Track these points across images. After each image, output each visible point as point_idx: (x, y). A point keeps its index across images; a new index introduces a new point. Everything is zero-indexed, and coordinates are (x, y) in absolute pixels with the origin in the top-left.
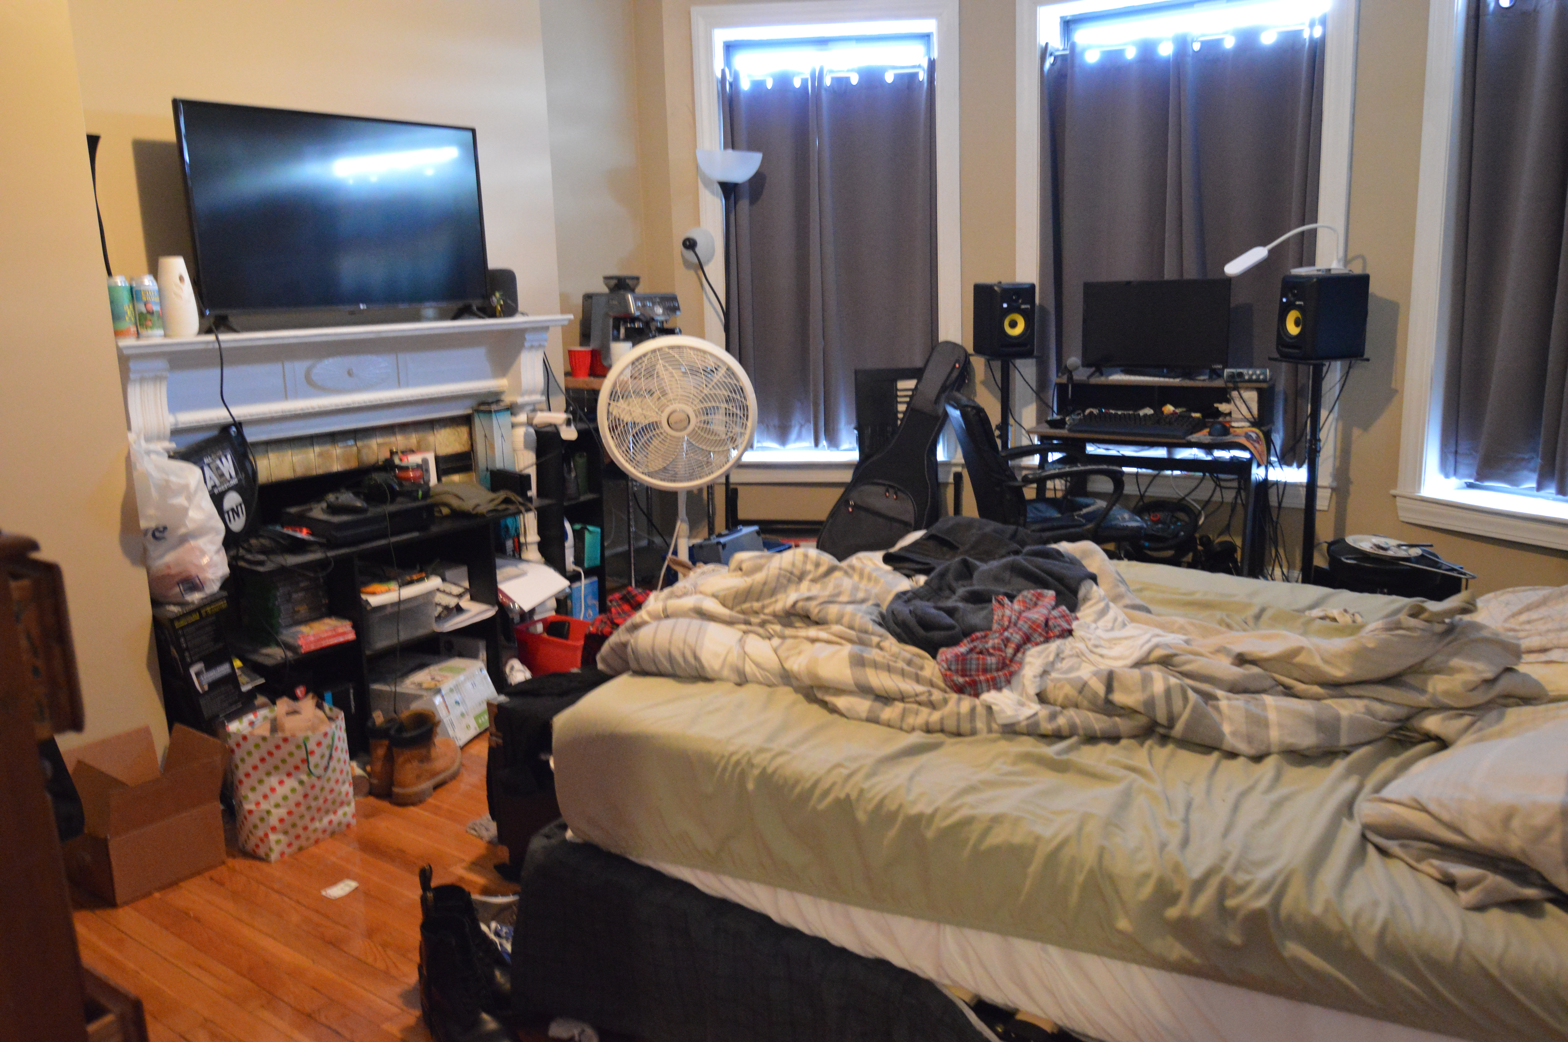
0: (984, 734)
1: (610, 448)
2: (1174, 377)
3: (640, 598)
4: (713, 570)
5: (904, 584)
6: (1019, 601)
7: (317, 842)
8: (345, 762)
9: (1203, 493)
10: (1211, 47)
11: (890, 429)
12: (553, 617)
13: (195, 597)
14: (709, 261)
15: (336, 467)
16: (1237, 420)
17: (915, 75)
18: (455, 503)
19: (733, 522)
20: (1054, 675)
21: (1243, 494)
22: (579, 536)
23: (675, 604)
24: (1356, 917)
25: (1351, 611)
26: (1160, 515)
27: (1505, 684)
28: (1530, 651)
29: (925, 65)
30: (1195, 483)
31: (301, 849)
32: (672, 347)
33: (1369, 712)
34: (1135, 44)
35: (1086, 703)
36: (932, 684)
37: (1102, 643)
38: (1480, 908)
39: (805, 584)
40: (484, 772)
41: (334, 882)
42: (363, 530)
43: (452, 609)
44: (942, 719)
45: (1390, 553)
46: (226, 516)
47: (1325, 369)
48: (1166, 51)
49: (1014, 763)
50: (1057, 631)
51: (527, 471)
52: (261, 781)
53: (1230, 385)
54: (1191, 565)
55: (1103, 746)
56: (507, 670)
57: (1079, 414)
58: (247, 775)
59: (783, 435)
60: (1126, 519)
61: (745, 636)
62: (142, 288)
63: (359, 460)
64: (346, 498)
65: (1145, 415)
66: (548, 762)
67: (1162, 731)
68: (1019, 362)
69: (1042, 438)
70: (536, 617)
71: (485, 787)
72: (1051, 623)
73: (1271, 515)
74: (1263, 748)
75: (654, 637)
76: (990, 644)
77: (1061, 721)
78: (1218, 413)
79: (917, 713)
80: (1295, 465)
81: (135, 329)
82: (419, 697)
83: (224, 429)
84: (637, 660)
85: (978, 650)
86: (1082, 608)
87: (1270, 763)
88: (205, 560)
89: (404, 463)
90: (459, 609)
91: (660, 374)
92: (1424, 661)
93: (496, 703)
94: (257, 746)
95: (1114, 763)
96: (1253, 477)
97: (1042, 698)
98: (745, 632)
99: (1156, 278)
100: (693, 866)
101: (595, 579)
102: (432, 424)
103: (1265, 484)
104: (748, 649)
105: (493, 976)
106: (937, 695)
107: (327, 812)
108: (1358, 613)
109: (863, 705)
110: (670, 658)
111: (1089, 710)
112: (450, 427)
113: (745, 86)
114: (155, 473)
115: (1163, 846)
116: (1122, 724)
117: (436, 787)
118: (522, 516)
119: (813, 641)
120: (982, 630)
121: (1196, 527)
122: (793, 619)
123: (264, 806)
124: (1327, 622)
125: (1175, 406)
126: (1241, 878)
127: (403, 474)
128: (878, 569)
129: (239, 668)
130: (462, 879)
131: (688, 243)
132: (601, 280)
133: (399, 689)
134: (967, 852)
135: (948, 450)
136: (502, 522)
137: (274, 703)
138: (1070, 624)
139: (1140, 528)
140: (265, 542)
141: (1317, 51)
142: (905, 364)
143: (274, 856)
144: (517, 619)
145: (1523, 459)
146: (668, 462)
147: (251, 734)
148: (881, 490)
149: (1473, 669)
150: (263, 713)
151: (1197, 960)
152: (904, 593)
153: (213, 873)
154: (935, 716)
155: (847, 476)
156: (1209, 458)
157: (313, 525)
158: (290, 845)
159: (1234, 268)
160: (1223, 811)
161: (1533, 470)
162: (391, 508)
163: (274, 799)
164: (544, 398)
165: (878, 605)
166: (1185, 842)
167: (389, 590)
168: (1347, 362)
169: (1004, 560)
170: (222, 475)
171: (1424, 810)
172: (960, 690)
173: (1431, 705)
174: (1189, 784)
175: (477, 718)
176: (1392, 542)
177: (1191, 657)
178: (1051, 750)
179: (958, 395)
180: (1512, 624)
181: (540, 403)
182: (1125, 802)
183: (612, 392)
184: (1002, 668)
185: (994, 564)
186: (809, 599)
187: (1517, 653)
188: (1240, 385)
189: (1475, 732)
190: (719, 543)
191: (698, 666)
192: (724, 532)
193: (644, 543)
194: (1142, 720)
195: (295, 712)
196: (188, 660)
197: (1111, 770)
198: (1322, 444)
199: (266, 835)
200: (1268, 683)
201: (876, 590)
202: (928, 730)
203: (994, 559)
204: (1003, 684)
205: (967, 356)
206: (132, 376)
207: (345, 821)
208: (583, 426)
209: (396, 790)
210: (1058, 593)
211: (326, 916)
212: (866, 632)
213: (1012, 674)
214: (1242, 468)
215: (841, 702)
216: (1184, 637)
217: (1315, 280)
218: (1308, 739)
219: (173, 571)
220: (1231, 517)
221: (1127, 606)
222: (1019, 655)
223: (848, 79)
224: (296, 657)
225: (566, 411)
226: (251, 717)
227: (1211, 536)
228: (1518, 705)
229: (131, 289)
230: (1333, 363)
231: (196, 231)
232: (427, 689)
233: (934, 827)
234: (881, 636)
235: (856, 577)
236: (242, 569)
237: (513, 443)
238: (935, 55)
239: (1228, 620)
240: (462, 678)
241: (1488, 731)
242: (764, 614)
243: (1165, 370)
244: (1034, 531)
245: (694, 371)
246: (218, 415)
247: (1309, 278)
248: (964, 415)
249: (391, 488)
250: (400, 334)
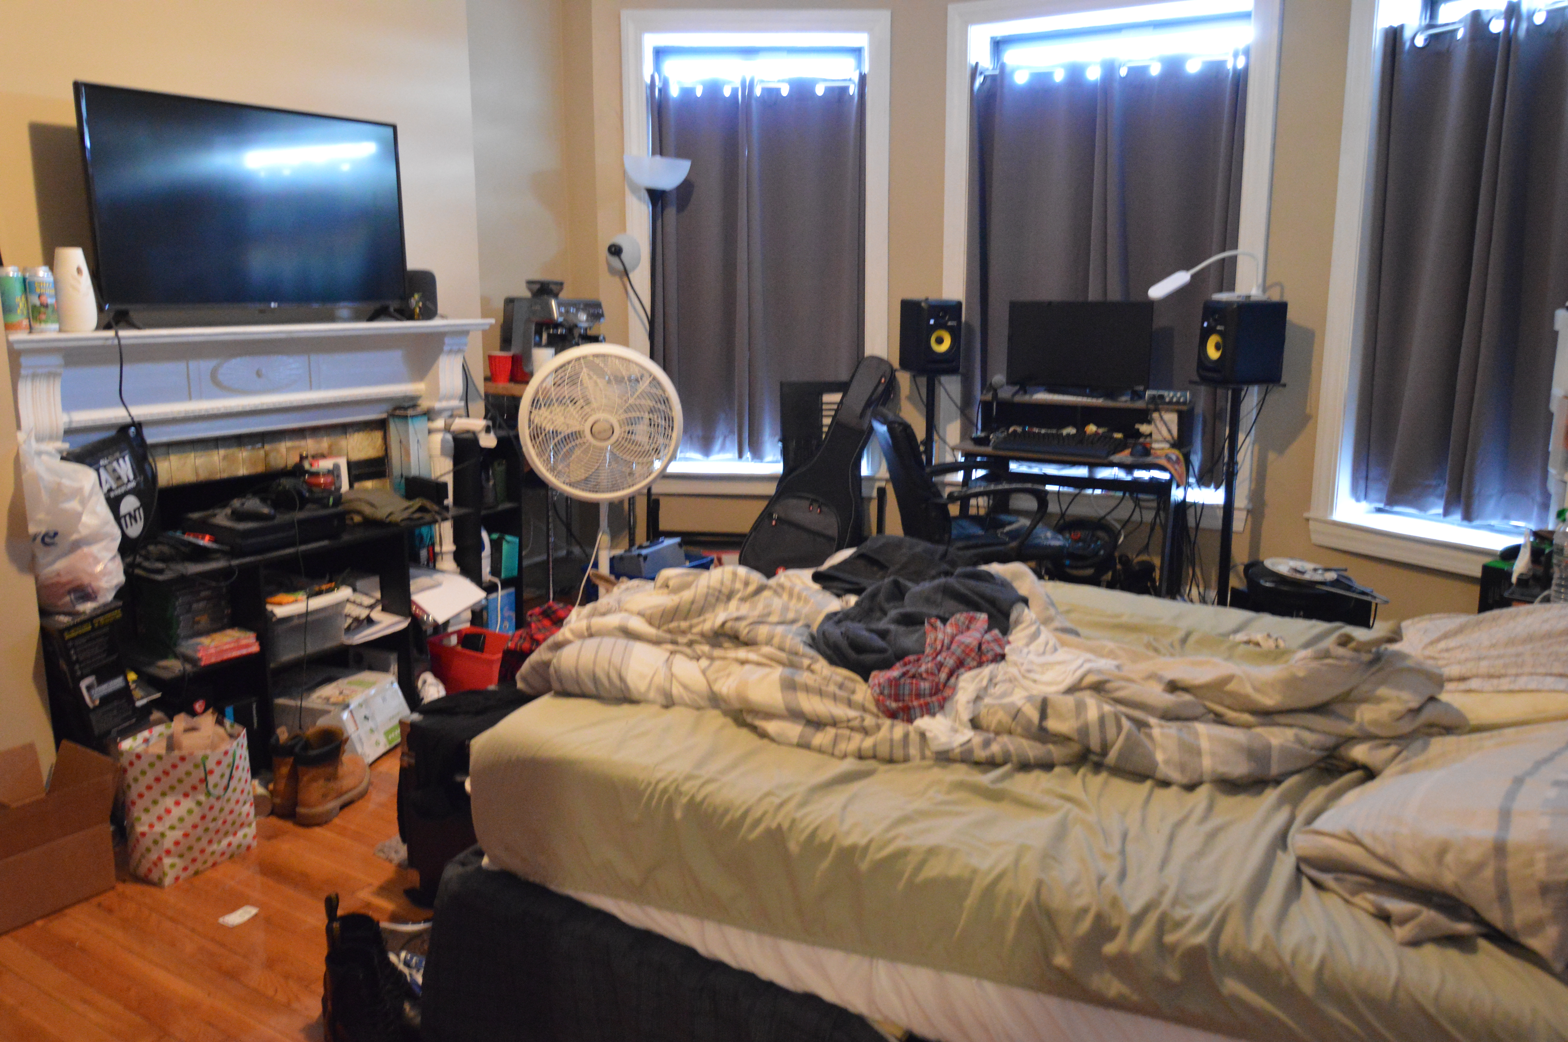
0: (917, 761)
1: (530, 456)
2: (1098, 397)
3: (561, 613)
4: (638, 586)
5: (834, 604)
6: (952, 624)
7: (214, 865)
8: (246, 781)
9: (1123, 512)
10: (1138, 73)
11: (814, 442)
12: (469, 629)
13: (88, 607)
14: (634, 268)
15: (242, 471)
16: (1157, 441)
17: (844, 89)
18: (368, 510)
19: (655, 533)
20: (987, 700)
21: (1162, 513)
22: (496, 546)
23: (598, 622)
24: (1294, 954)
25: (1274, 636)
26: (1079, 534)
27: (1430, 714)
28: (1451, 680)
29: (856, 78)
30: (1115, 502)
31: (196, 873)
32: (596, 356)
33: (1299, 741)
34: (1064, 66)
35: (1019, 730)
36: (864, 709)
37: (1035, 667)
38: (1415, 943)
39: (734, 603)
40: (395, 790)
41: (233, 909)
42: (270, 537)
43: (363, 620)
44: (875, 746)
45: (1307, 577)
46: (123, 521)
47: (1243, 393)
48: (1093, 75)
49: (948, 792)
50: (990, 655)
51: (444, 479)
52: (155, 802)
53: (1151, 407)
54: (1111, 586)
55: (1036, 774)
56: (420, 684)
57: (1002, 432)
58: (141, 796)
59: (706, 446)
60: (1049, 538)
61: (672, 657)
62: (36, 279)
63: (267, 464)
64: (252, 504)
65: (1068, 435)
66: (463, 783)
67: (1095, 758)
68: (944, 379)
69: (966, 455)
70: (450, 629)
71: (395, 807)
72: (984, 647)
73: (1189, 536)
74: (1196, 777)
75: (578, 656)
76: (923, 668)
77: (995, 748)
78: (1139, 434)
79: (849, 739)
80: (1212, 486)
81: (28, 323)
82: (327, 712)
83: (123, 429)
84: (560, 681)
85: (910, 674)
86: (1014, 632)
87: (1203, 792)
88: (99, 568)
89: (314, 469)
90: (370, 621)
91: (584, 381)
92: (1351, 690)
93: (409, 721)
94: (152, 765)
95: (1049, 792)
96: (1172, 498)
97: (975, 724)
98: (672, 653)
99: (1081, 299)
100: (616, 896)
101: (512, 590)
102: (344, 429)
103: (1183, 505)
104: (676, 669)
105: (402, 1009)
106: (869, 721)
107: (226, 834)
108: (1281, 638)
109: (793, 730)
110: (595, 679)
111: (1023, 736)
112: (363, 431)
113: (674, 92)
114: (46, 476)
115: (1101, 879)
116: (1056, 752)
117: (343, 807)
118: (437, 526)
119: (743, 662)
120: (913, 653)
121: (1115, 546)
122: (722, 639)
123: (158, 828)
124: (1251, 647)
125: (1098, 425)
126: (1179, 913)
127: (313, 480)
128: (808, 588)
129: (134, 682)
130: (368, 905)
131: (613, 249)
132: (524, 285)
133: (304, 704)
134: (901, 886)
135: (872, 464)
136: (417, 532)
137: (172, 720)
138: (1003, 648)
139: (1061, 548)
140: (165, 549)
141: (1240, 81)
142: (829, 376)
143: (168, 881)
144: (430, 631)
145: (1430, 486)
146: (590, 473)
147: (146, 751)
148: (805, 503)
149: (1399, 699)
150: (158, 729)
151: (1135, 997)
152: (835, 614)
153: (101, 899)
154: (868, 743)
155: (771, 489)
156: (1129, 478)
157: (216, 532)
158: (185, 869)
159: (1158, 291)
160: (1159, 842)
161: (1440, 497)
162: (299, 515)
163: (169, 820)
164: (463, 404)
165: (808, 626)
166: (1122, 875)
167: (296, 601)
168: (1264, 387)
169: (936, 582)
170: (119, 478)
171: (1358, 842)
172: (893, 715)
173: (1357, 734)
174: (1124, 814)
175: (387, 734)
176: (1308, 566)
177: (1123, 684)
178: (986, 779)
179: (885, 411)
180: (1430, 651)
181: (458, 408)
182: (1061, 833)
183: (534, 400)
184: (936, 694)
185: (926, 586)
186: (738, 619)
187: (1439, 681)
188: (1160, 406)
189: (1401, 762)
190: (639, 555)
191: (623, 686)
192: (646, 544)
193: (563, 553)
194: (1075, 748)
195: (193, 729)
196: (79, 673)
197: (1046, 800)
198: (1239, 466)
199: (160, 859)
200: (1200, 710)
201: (806, 610)
202: (860, 756)
203: (924, 580)
204: (937, 709)
205: (893, 371)
206: (23, 372)
207: (246, 842)
208: (503, 433)
209: (301, 810)
210: (990, 617)
211: (223, 945)
212: (796, 654)
213: (945, 699)
214: (1161, 489)
215: (772, 727)
216: (1115, 663)
217: (1235, 306)
218: (1239, 768)
219: (64, 579)
220: (1150, 537)
221: (1057, 630)
222: (953, 680)
223: (778, 90)
224: (195, 669)
225: (485, 418)
226: (146, 734)
227: (1130, 555)
228: (1441, 734)
229: (24, 280)
230: (1250, 388)
231: (96, 221)
232: (335, 704)
233: (868, 858)
234: (812, 658)
235: (785, 596)
236: (139, 577)
237: (429, 450)
238: (866, 69)
239: (1155, 644)
240: (373, 691)
241: (1414, 761)
242: (692, 634)
243: (1088, 391)
244: (959, 549)
245: (619, 380)
246: (116, 414)
247: (1229, 304)
248: (890, 430)
249: (300, 494)
250: (313, 334)
